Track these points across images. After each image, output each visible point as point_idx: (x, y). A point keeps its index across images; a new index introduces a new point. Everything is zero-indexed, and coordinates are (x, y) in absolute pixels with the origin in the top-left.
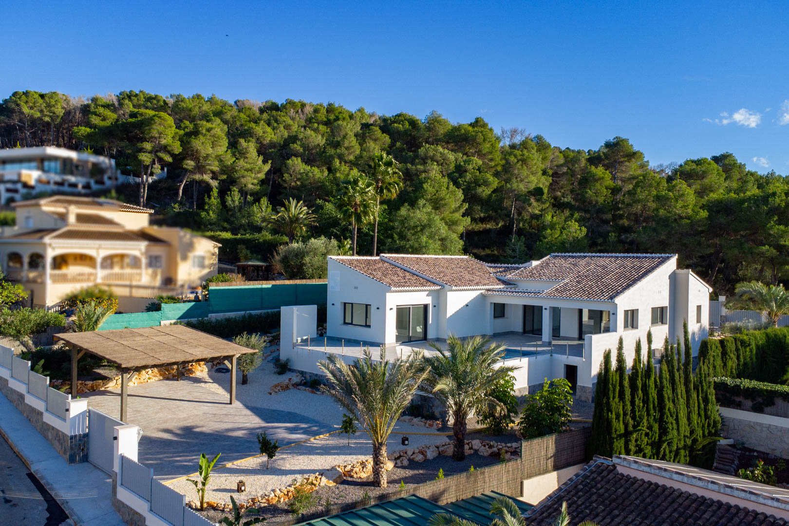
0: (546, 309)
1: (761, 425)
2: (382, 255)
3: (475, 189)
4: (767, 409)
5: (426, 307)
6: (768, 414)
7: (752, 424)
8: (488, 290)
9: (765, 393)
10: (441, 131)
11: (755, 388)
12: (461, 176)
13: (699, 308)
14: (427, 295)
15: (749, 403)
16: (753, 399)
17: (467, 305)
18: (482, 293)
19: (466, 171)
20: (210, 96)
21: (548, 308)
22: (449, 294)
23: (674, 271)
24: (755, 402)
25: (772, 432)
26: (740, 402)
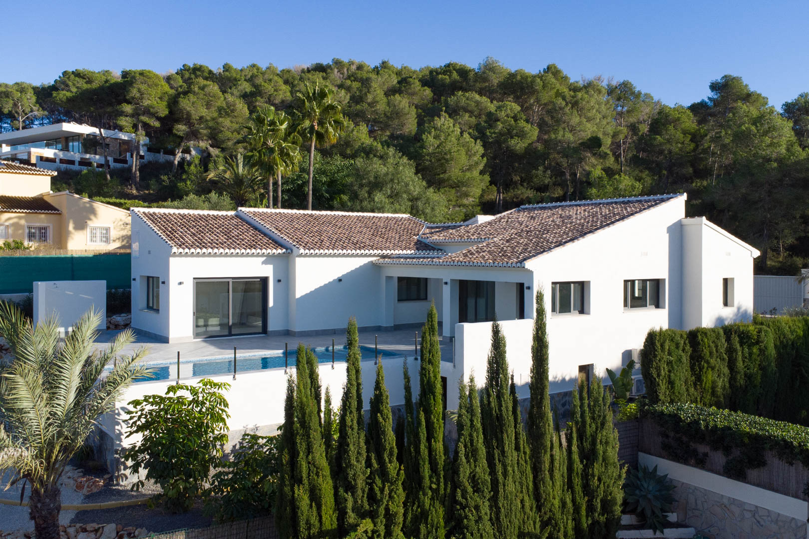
0: (446, 283)
1: (741, 504)
2: (240, 208)
3: (505, 141)
4: (753, 473)
5: (264, 281)
6: (754, 484)
7: (725, 501)
8: (384, 257)
9: (746, 440)
10: (495, 80)
11: (729, 428)
12: (490, 126)
13: (727, 283)
14: (264, 263)
15: (719, 458)
16: (727, 450)
17: (340, 280)
18: (372, 262)
19: (498, 120)
20: (268, 65)
21: (449, 281)
22: (298, 259)
23: (680, 221)
24: (731, 458)
25: (762, 523)
26: (706, 455)
